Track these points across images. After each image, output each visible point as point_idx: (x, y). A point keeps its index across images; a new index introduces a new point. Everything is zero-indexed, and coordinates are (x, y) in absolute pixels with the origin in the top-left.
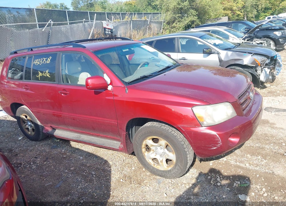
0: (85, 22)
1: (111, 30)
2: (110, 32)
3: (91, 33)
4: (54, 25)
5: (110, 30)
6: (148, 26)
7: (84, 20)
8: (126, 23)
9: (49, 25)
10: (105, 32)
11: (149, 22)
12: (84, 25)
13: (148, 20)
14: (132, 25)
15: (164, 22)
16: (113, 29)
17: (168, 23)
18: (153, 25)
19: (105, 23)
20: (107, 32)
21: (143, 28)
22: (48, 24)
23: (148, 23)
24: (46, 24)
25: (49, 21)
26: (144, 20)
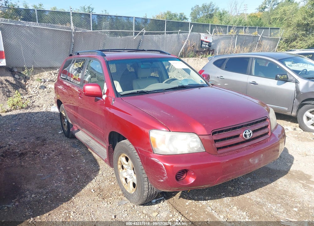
0: (180, 33)
1: (210, 43)
2: (208, 45)
3: (184, 45)
4: (146, 34)
5: (208, 44)
6: (258, 43)
7: (180, 31)
8: (229, 37)
9: (141, 34)
10: (201, 45)
11: (260, 37)
12: (178, 36)
13: (259, 36)
14: (236, 40)
15: (281, 39)
16: (211, 43)
17: (287, 41)
18: (265, 42)
19: (204, 36)
20: (203, 45)
21: (250, 45)
22: (140, 32)
23: (259, 40)
24: (139, 32)
25: (142, 30)
26: (255, 35)
